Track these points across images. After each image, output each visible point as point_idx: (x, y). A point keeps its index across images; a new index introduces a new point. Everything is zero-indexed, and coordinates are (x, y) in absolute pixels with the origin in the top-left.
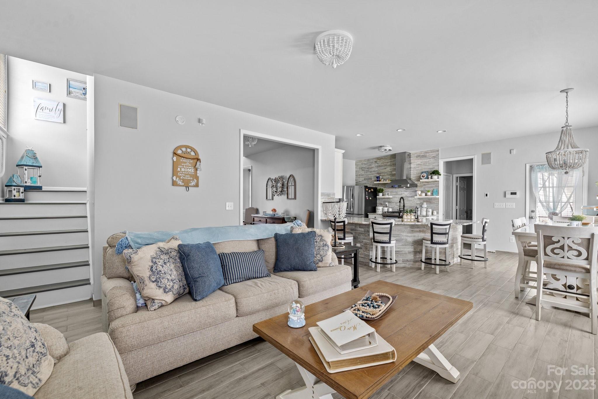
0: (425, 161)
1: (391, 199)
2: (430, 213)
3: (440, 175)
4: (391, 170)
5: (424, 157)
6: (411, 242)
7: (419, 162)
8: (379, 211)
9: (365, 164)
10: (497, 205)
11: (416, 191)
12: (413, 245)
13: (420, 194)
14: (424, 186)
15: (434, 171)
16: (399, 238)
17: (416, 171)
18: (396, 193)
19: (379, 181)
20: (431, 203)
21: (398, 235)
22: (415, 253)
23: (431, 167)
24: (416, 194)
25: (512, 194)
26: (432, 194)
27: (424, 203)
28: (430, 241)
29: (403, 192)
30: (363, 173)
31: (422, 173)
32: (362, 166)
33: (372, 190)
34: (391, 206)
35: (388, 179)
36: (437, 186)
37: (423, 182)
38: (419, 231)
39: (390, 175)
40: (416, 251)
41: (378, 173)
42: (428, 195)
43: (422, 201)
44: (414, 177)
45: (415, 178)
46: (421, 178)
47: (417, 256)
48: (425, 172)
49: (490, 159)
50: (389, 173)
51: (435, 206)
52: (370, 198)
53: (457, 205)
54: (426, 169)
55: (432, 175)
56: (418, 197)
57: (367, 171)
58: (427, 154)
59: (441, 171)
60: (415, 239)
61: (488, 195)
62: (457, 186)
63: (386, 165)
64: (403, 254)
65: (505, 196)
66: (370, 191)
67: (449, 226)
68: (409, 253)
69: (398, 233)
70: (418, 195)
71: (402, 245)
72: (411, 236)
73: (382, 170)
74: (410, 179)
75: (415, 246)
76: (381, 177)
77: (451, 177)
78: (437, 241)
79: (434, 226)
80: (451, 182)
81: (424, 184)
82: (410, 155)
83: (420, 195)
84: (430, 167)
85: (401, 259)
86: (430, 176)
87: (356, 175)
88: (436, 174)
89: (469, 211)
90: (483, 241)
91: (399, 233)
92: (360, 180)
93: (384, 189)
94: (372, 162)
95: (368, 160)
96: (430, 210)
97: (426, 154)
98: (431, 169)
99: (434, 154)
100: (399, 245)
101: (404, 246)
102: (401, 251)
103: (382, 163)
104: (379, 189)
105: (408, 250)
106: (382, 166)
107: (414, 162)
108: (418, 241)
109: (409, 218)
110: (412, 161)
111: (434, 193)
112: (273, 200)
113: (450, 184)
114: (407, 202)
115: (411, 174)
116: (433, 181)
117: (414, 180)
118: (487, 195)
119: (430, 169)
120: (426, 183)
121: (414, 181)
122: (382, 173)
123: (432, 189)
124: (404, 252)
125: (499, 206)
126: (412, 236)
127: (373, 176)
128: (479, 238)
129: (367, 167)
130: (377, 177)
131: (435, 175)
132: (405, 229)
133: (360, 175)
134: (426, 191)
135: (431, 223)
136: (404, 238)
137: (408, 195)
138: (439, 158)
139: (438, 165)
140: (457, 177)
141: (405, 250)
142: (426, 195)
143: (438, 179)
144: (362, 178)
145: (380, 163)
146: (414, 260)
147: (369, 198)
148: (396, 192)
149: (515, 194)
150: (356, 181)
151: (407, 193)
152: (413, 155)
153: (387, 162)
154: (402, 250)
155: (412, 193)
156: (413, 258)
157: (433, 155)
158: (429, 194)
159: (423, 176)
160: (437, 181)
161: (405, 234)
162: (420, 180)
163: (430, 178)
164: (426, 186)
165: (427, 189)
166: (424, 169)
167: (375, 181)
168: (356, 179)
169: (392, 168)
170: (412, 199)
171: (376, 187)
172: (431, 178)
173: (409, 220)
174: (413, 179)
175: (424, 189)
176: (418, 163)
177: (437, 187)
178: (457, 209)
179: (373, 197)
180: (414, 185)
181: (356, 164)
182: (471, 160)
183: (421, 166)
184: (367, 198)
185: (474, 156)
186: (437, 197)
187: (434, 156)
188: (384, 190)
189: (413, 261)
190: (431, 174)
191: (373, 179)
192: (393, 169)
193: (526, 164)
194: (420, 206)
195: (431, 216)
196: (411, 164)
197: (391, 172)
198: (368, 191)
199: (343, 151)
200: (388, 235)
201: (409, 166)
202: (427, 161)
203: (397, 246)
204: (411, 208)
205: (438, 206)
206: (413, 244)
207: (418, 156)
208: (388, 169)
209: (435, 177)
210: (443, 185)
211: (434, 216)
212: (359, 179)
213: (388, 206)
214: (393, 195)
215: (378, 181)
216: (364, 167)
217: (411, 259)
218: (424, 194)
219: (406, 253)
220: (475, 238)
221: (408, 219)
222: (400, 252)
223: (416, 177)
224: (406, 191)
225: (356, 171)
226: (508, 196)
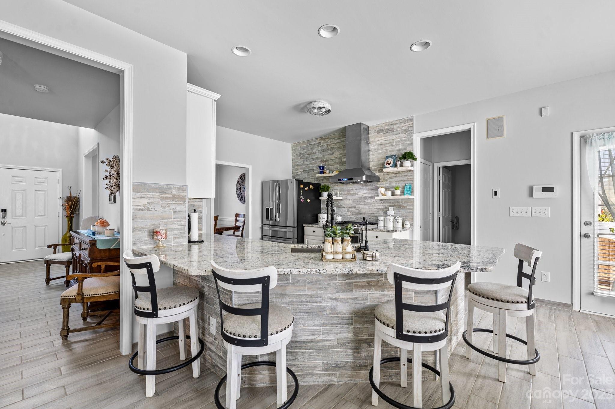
0: (392, 137)
1: (340, 201)
2: (400, 225)
3: (416, 159)
4: (341, 155)
5: (390, 130)
6: (345, 314)
7: (382, 139)
8: (322, 220)
9: (304, 148)
10: (516, 211)
11: (377, 188)
12: (352, 324)
13: (383, 193)
14: (390, 180)
15: (406, 153)
16: (315, 304)
17: (378, 155)
18: (348, 192)
19: (323, 172)
20: (401, 208)
21: (311, 296)
22: (357, 345)
23: (401, 147)
24: (378, 194)
25: (545, 190)
26: (403, 193)
27: (390, 207)
28: (393, 328)
29: (358, 191)
30: (301, 161)
31: (387, 157)
32: (301, 152)
33: (311, 187)
34: (340, 213)
35: (336, 169)
36: (410, 179)
37: (388, 173)
38: (367, 284)
39: (339, 163)
40: (359, 340)
41: (322, 161)
42: (396, 195)
43: (387, 205)
44: (374, 166)
45: (376, 167)
46: (386, 165)
47: (363, 354)
48: (390, 156)
49: (502, 127)
50: (338, 161)
51: (408, 213)
52: (308, 201)
53: (440, 211)
54: (393, 151)
55: (403, 160)
56: (381, 197)
57: (307, 158)
58: (395, 126)
59: (416, 153)
60: (357, 307)
61: (499, 193)
62: (440, 181)
63: (333, 148)
64: (324, 347)
65: (531, 194)
66: (307, 188)
67: (451, 281)
68: (342, 344)
69: (311, 292)
70: (380, 195)
71: (324, 325)
72: (347, 299)
73: (328, 156)
74: (369, 169)
75: (358, 325)
76: (326, 166)
77: (431, 167)
78: (414, 332)
79: (405, 285)
80: (431, 175)
81: (390, 176)
82: (367, 130)
83: (383, 195)
84: (399, 149)
85: (321, 363)
86: (399, 162)
87: (292, 165)
88: (408, 158)
89: (455, 220)
90: (529, 308)
91: (314, 292)
92: (298, 173)
93: (330, 186)
94: (314, 144)
95: (309, 141)
96: (400, 220)
97: (392, 127)
98: (401, 151)
99: (405, 126)
100: (314, 325)
101: (328, 328)
102: (320, 341)
103: (327, 145)
104: (323, 186)
105: (339, 337)
106: (328, 150)
107: (375, 141)
108: (364, 313)
109: (340, 250)
110: (371, 140)
111: (405, 191)
112: (115, 202)
113: (430, 178)
114: (364, 206)
115: (370, 160)
116: (404, 171)
117: (374, 170)
118: (496, 193)
119: (399, 150)
120: (393, 175)
121: (374, 172)
122: (327, 161)
123: (402, 184)
124: (327, 343)
125: (519, 213)
126: (349, 299)
127: (315, 166)
128: (520, 300)
129: (307, 152)
130: (320, 167)
131: (407, 161)
132: (330, 280)
133: (297, 165)
134: (394, 187)
135: (396, 275)
136: (329, 304)
137: (366, 195)
138: (413, 133)
139: (412, 144)
140: (440, 168)
141: (331, 337)
142: (393, 194)
143: (412, 167)
144: (300, 169)
145: (325, 145)
146: (354, 363)
147: (305, 199)
148: (348, 190)
149: (551, 190)
150: (292, 174)
151: (364, 192)
152: (373, 129)
153: (335, 144)
154: (322, 337)
155: (372, 191)
156: (351, 358)
157: (404, 128)
158: (398, 192)
159: (388, 164)
160: (410, 171)
161: (329, 294)
162: (383, 170)
163: (399, 166)
164: (393, 180)
165: (394, 185)
166: (390, 151)
167: (318, 173)
168: (292, 172)
169: (342, 152)
170: (372, 202)
171: (320, 182)
172: (401, 165)
173: (340, 256)
174: (373, 168)
175: (390, 184)
176: (380, 142)
177: (410, 181)
178: (440, 217)
179: (313, 198)
180: (373, 179)
181: (292, 149)
182: (467, 134)
183: (386, 147)
184: (302, 201)
185: (474, 123)
186: (411, 197)
187: (405, 130)
188: (330, 188)
189: (352, 368)
190: (400, 159)
191: (315, 171)
192: (342, 154)
193: (572, 134)
194: (384, 213)
195: (400, 231)
196: (369, 144)
197: (341, 158)
198: (303, 189)
199: (217, 96)
200: (259, 318)
201: (367, 148)
202: (395, 138)
203: (310, 328)
204: (370, 216)
205: (413, 212)
206: (350, 321)
207: (380, 131)
208: (337, 154)
209: (407, 164)
210: (420, 179)
211: (406, 230)
212: (297, 171)
213: (337, 213)
214: (343, 195)
215: (321, 172)
216: (303, 153)
217: (347, 363)
218: (389, 193)
219: (333, 346)
220: (508, 302)
221: (337, 253)
222: (318, 344)
223: (376, 165)
224: (363, 188)
225: (293, 160)
226: (538, 194)
